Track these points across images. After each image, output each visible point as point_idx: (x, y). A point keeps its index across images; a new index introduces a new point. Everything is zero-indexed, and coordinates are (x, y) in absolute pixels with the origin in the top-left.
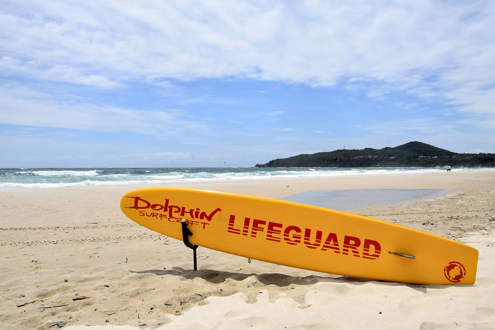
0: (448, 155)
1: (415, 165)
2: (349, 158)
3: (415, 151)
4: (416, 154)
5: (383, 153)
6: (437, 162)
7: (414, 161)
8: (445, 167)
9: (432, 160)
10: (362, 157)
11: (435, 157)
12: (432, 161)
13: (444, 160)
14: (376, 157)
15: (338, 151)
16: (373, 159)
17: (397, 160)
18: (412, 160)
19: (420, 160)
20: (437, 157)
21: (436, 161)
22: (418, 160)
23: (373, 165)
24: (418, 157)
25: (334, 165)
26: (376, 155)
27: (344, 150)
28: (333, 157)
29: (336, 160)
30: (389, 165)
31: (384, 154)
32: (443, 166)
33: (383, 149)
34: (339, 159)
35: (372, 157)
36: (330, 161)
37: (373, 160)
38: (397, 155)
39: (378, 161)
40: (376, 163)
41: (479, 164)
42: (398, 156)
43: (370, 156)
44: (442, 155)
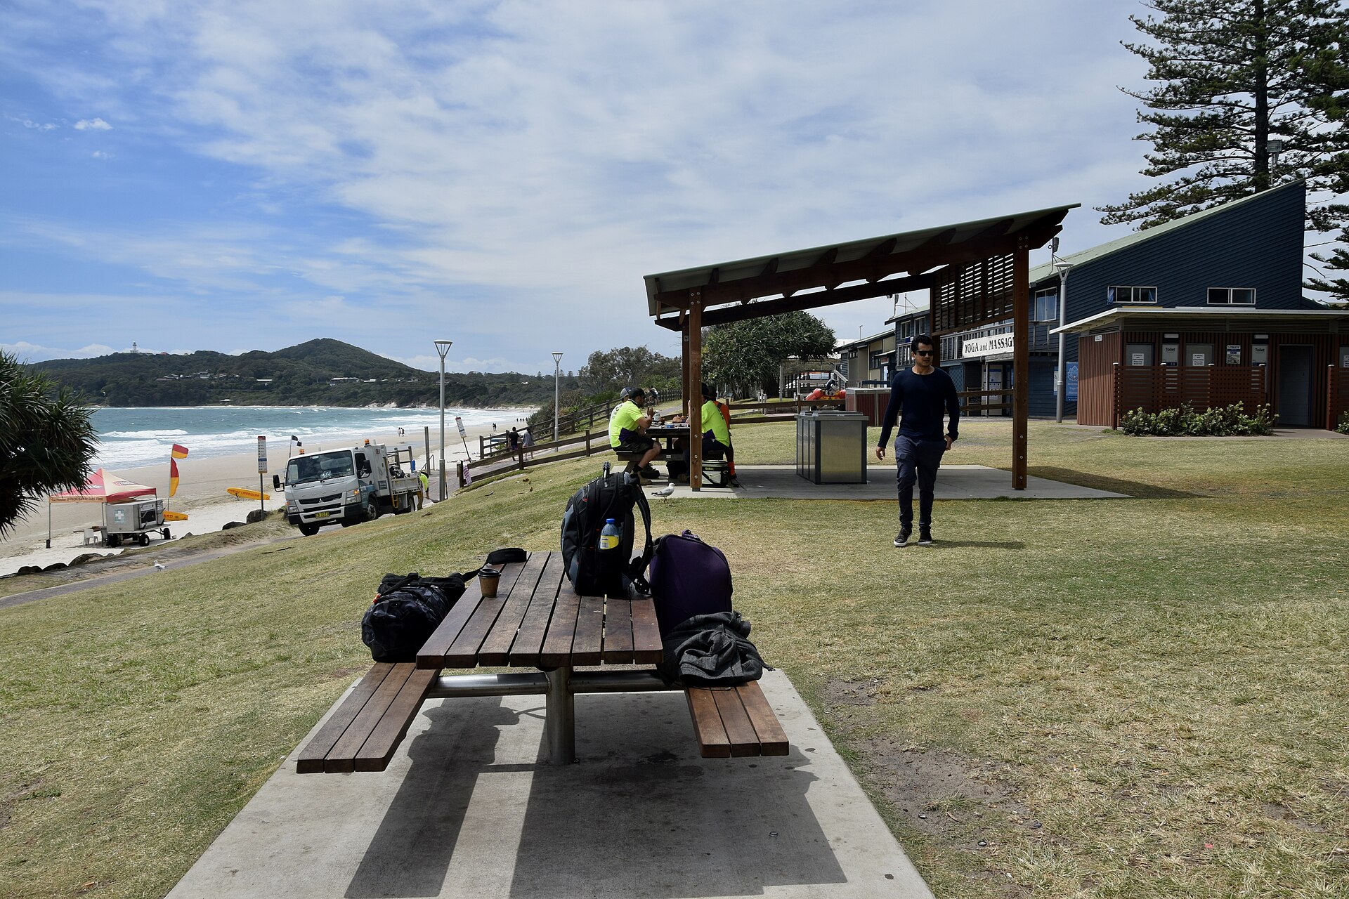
0: (399, 376)
1: (319, 399)
2: (141, 378)
3: (324, 363)
4: (325, 372)
5: (240, 367)
6: (372, 393)
7: (318, 390)
8: (388, 405)
9: (360, 388)
10: (181, 376)
11: (371, 380)
12: (359, 391)
13: (387, 390)
14: (221, 379)
15: (117, 357)
16: (213, 383)
17: (279, 386)
18: (314, 386)
19: (334, 387)
20: (374, 380)
21: (370, 390)
22: (328, 388)
23: (211, 400)
24: (329, 379)
25: (95, 399)
26: (222, 372)
27: (134, 356)
28: (95, 376)
29: (101, 384)
30: (253, 401)
31: (244, 369)
32: (385, 403)
33: (245, 356)
34: (114, 382)
35: (211, 379)
36: (85, 387)
37: (211, 387)
38: (278, 373)
39: (228, 388)
40: (219, 394)
41: (459, 399)
42: (280, 377)
43: (204, 374)
44: (384, 375)
